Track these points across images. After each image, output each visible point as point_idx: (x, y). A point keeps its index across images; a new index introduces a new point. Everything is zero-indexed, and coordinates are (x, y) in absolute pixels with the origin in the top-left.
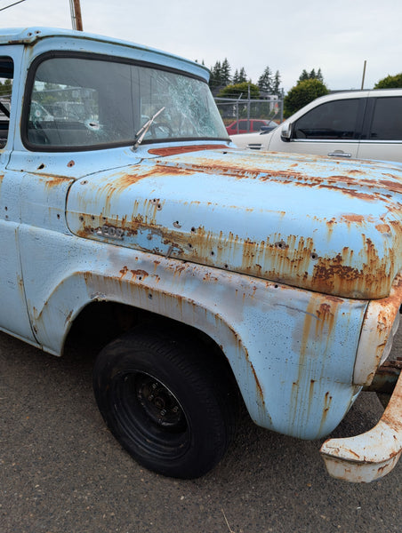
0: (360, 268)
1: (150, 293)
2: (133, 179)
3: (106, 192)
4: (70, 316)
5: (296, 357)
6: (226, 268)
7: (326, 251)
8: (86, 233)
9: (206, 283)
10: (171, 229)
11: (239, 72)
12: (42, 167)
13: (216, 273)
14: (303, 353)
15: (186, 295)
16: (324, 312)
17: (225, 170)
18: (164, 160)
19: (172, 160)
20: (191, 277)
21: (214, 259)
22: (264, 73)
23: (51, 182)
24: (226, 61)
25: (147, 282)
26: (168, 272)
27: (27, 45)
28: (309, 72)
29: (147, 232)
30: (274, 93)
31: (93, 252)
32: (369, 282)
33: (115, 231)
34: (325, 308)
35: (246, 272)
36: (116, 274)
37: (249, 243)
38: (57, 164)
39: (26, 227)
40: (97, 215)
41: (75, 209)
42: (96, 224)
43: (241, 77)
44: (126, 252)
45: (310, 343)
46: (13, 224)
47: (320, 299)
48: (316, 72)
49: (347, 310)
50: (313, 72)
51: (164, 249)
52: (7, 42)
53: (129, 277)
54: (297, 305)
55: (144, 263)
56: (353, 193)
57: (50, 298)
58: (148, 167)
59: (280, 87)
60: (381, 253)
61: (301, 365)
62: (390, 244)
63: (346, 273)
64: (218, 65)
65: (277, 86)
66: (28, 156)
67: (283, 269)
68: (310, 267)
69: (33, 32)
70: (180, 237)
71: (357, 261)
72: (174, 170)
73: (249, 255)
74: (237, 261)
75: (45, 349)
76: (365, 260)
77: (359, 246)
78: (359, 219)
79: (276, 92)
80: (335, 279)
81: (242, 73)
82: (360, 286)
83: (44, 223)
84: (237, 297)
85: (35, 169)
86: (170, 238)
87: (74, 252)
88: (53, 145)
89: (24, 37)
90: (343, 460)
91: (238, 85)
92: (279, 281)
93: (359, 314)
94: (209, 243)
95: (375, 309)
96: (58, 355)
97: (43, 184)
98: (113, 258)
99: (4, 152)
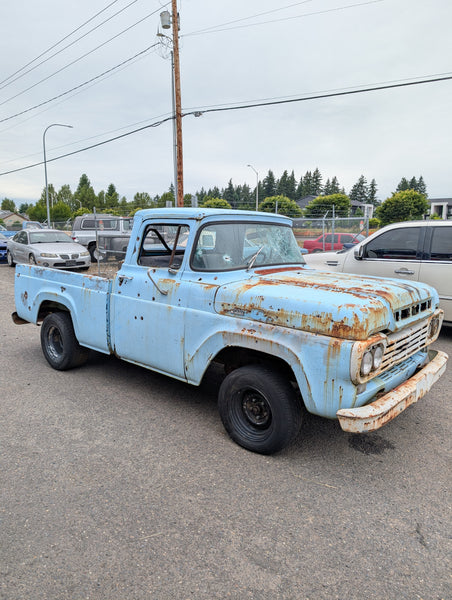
0: (351, 326)
1: (257, 340)
2: (249, 287)
3: (236, 293)
4: (210, 357)
5: (325, 368)
6: (294, 328)
7: (337, 319)
8: (225, 312)
9: (284, 334)
10: (268, 309)
11: (331, 181)
12: (200, 279)
13: (289, 330)
14: (328, 365)
15: (275, 340)
16: (336, 345)
17: (296, 283)
18: (264, 277)
19: (268, 277)
20: (278, 332)
21: (288, 324)
22: (358, 182)
23: (207, 287)
24: (317, 171)
25: (255, 335)
26: (266, 330)
27: (198, 220)
28: (409, 179)
29: (256, 311)
30: (369, 202)
31: (228, 322)
32: (356, 333)
33: (239, 311)
34: (336, 343)
35: (303, 329)
36: (240, 332)
37: (304, 315)
38: (208, 279)
39: (190, 310)
40: (231, 303)
41: (219, 300)
42: (230, 308)
43: (333, 186)
44: (245, 321)
45: (331, 360)
46: (183, 308)
47: (335, 340)
48: (417, 179)
49: (345, 344)
50: (414, 179)
51: (264, 319)
52: (187, 218)
53: (246, 333)
54: (325, 342)
55: (254, 326)
56: (358, 296)
57: (200, 347)
58: (255, 281)
59: (375, 195)
60: (361, 320)
61: (327, 372)
62: (366, 316)
63: (345, 328)
64: (308, 174)
65: (373, 195)
66: (193, 274)
67: (319, 327)
68: (330, 326)
69: (201, 214)
70: (272, 314)
71: (350, 323)
72: (269, 283)
73: (304, 321)
74: (299, 324)
75: (189, 382)
76: (353, 322)
77: (351, 317)
78: (353, 306)
79: (372, 200)
80: (341, 331)
81: (334, 182)
82: (351, 334)
83: (201, 308)
84: (298, 340)
85: (197, 280)
86: (267, 314)
87: (217, 322)
88: (207, 269)
89: (197, 216)
90: (347, 417)
91: (328, 197)
92: (318, 333)
93: (351, 345)
94: (286, 316)
95: (357, 343)
96: (197, 385)
97: (203, 288)
98: (238, 324)
99: (179, 271)
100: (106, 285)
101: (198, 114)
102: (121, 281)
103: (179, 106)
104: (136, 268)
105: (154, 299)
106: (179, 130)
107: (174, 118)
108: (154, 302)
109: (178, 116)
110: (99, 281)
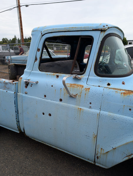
4: (130, 155)
12: (109, 84)
23: (124, 93)
27: (102, 31)
38: (116, 83)
39: (105, 113)
46: (96, 111)
52: (92, 29)
57: (119, 147)
66: (100, 79)
69: (105, 25)
75: (97, 164)
85: (106, 85)
96: (107, 168)
97: (120, 94)
99: (84, 77)
100: (13, 87)
101: (27, 6)
102: (27, 84)
103: (19, 2)
104: (39, 74)
105: (61, 100)
106: (20, 12)
107: (17, 7)
108: (61, 103)
109: (19, 7)
110: (6, 83)
